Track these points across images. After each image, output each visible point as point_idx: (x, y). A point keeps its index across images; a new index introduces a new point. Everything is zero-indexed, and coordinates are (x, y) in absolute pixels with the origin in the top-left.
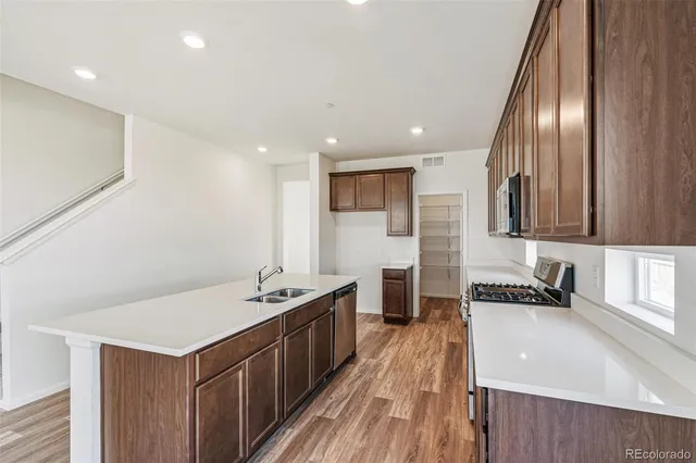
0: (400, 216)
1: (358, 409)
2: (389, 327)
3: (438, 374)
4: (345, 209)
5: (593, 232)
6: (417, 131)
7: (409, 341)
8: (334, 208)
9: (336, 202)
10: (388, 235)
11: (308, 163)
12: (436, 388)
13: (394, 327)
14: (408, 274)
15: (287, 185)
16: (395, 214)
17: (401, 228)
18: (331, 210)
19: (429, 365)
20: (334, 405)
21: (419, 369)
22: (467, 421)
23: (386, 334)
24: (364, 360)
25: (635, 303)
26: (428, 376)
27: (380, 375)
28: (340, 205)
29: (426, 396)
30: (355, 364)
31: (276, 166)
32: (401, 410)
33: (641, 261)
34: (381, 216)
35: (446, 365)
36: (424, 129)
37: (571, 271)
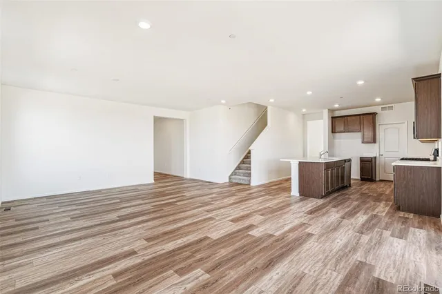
0: (368, 134)
2: (365, 182)
4: (340, 132)
6: (378, 100)
8: (333, 131)
9: (335, 129)
10: (363, 143)
13: (367, 182)
14: (373, 160)
15: (310, 123)
16: (366, 134)
17: (370, 140)
28: (337, 130)
31: (304, 115)
34: (359, 134)
36: (382, 99)
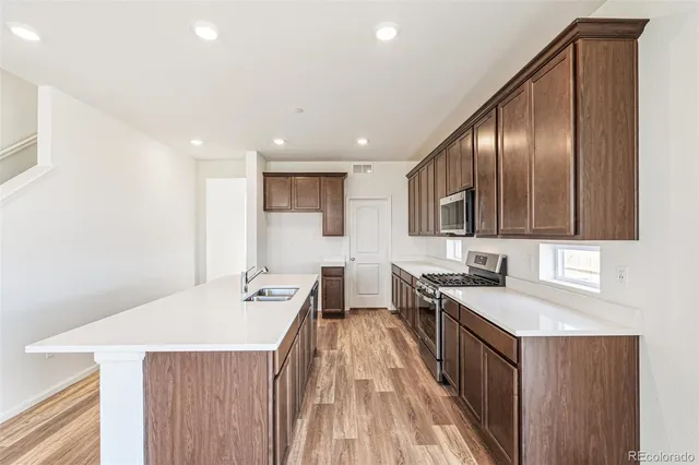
0: (333, 217)
1: (348, 392)
2: (329, 321)
3: (394, 354)
4: (280, 210)
5: (576, 232)
6: (362, 142)
7: (355, 332)
8: (267, 207)
9: (271, 202)
10: (324, 235)
11: (244, 159)
12: (399, 364)
13: (334, 321)
15: (210, 182)
16: (329, 215)
17: (336, 229)
18: (265, 210)
19: (383, 348)
20: (325, 394)
21: (377, 353)
22: (435, 383)
23: (330, 328)
24: (325, 352)
25: (555, 278)
26: (387, 356)
27: (348, 361)
28: (274, 205)
29: (395, 372)
30: (321, 356)
31: (197, 160)
32: (383, 385)
33: (560, 251)
34: (318, 217)
35: (397, 347)
36: (368, 141)
37: (505, 261)
